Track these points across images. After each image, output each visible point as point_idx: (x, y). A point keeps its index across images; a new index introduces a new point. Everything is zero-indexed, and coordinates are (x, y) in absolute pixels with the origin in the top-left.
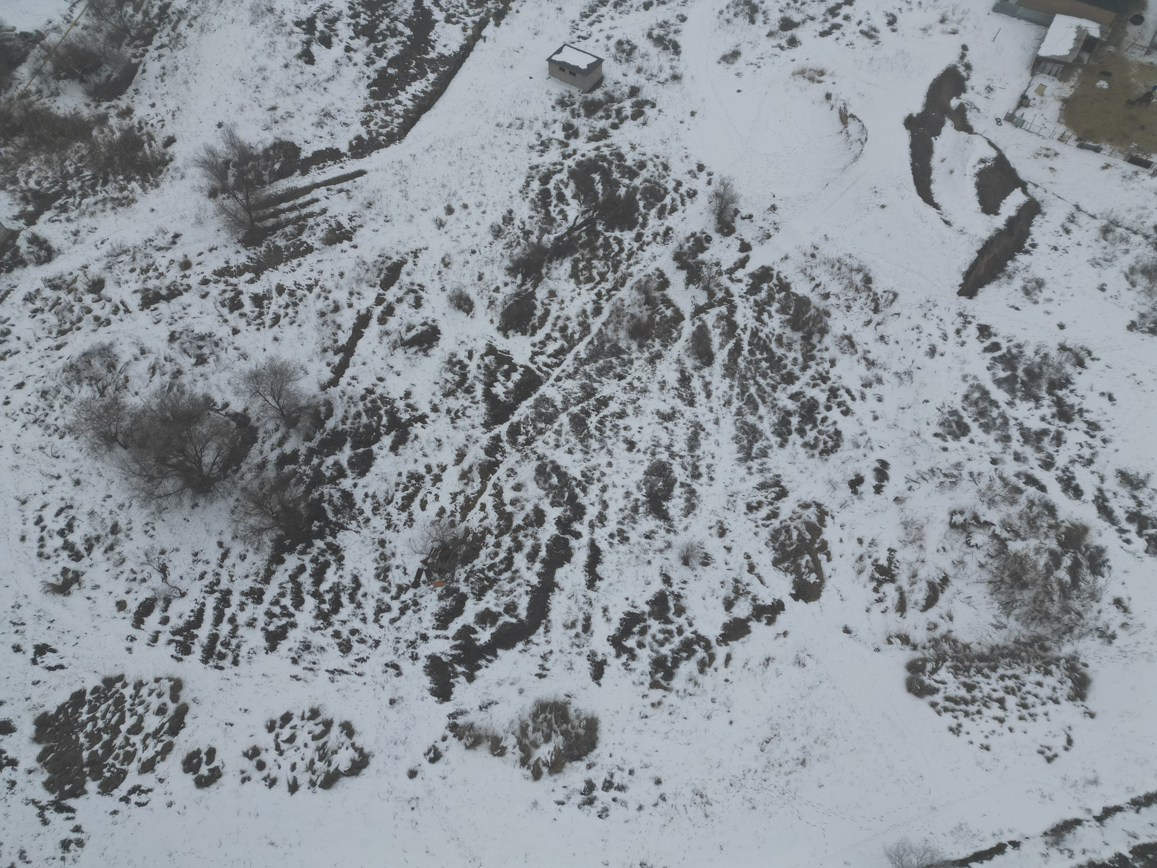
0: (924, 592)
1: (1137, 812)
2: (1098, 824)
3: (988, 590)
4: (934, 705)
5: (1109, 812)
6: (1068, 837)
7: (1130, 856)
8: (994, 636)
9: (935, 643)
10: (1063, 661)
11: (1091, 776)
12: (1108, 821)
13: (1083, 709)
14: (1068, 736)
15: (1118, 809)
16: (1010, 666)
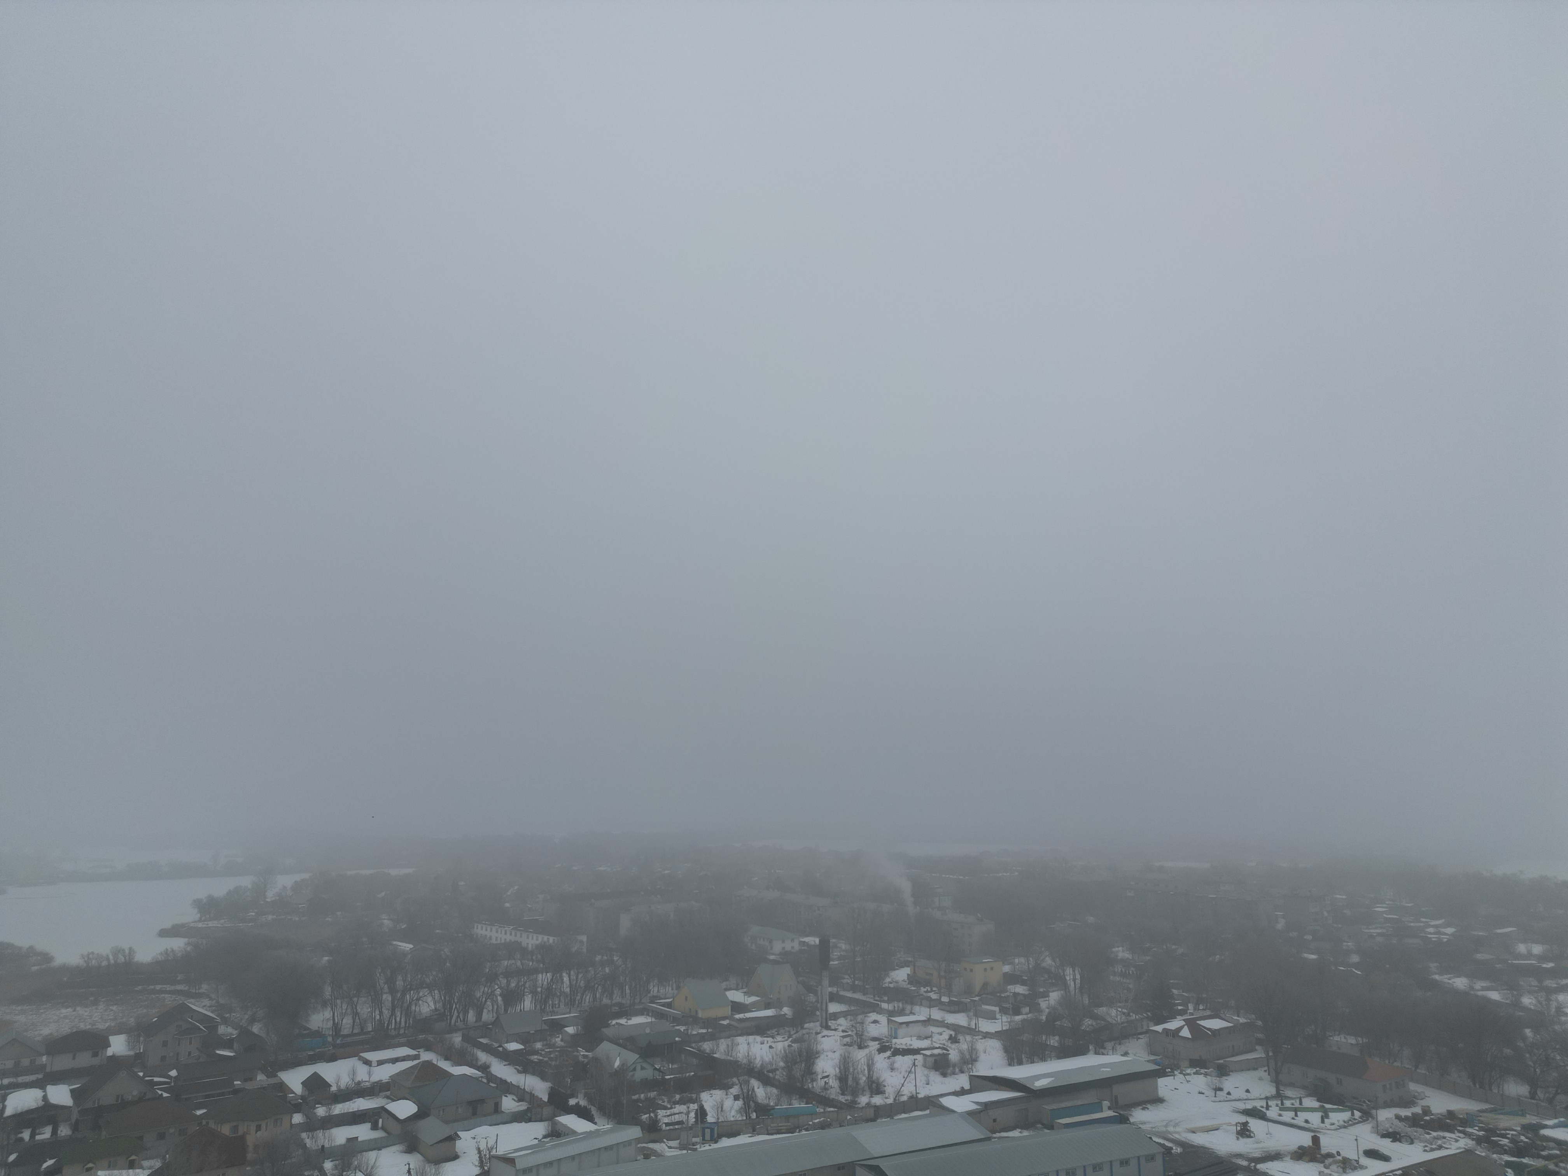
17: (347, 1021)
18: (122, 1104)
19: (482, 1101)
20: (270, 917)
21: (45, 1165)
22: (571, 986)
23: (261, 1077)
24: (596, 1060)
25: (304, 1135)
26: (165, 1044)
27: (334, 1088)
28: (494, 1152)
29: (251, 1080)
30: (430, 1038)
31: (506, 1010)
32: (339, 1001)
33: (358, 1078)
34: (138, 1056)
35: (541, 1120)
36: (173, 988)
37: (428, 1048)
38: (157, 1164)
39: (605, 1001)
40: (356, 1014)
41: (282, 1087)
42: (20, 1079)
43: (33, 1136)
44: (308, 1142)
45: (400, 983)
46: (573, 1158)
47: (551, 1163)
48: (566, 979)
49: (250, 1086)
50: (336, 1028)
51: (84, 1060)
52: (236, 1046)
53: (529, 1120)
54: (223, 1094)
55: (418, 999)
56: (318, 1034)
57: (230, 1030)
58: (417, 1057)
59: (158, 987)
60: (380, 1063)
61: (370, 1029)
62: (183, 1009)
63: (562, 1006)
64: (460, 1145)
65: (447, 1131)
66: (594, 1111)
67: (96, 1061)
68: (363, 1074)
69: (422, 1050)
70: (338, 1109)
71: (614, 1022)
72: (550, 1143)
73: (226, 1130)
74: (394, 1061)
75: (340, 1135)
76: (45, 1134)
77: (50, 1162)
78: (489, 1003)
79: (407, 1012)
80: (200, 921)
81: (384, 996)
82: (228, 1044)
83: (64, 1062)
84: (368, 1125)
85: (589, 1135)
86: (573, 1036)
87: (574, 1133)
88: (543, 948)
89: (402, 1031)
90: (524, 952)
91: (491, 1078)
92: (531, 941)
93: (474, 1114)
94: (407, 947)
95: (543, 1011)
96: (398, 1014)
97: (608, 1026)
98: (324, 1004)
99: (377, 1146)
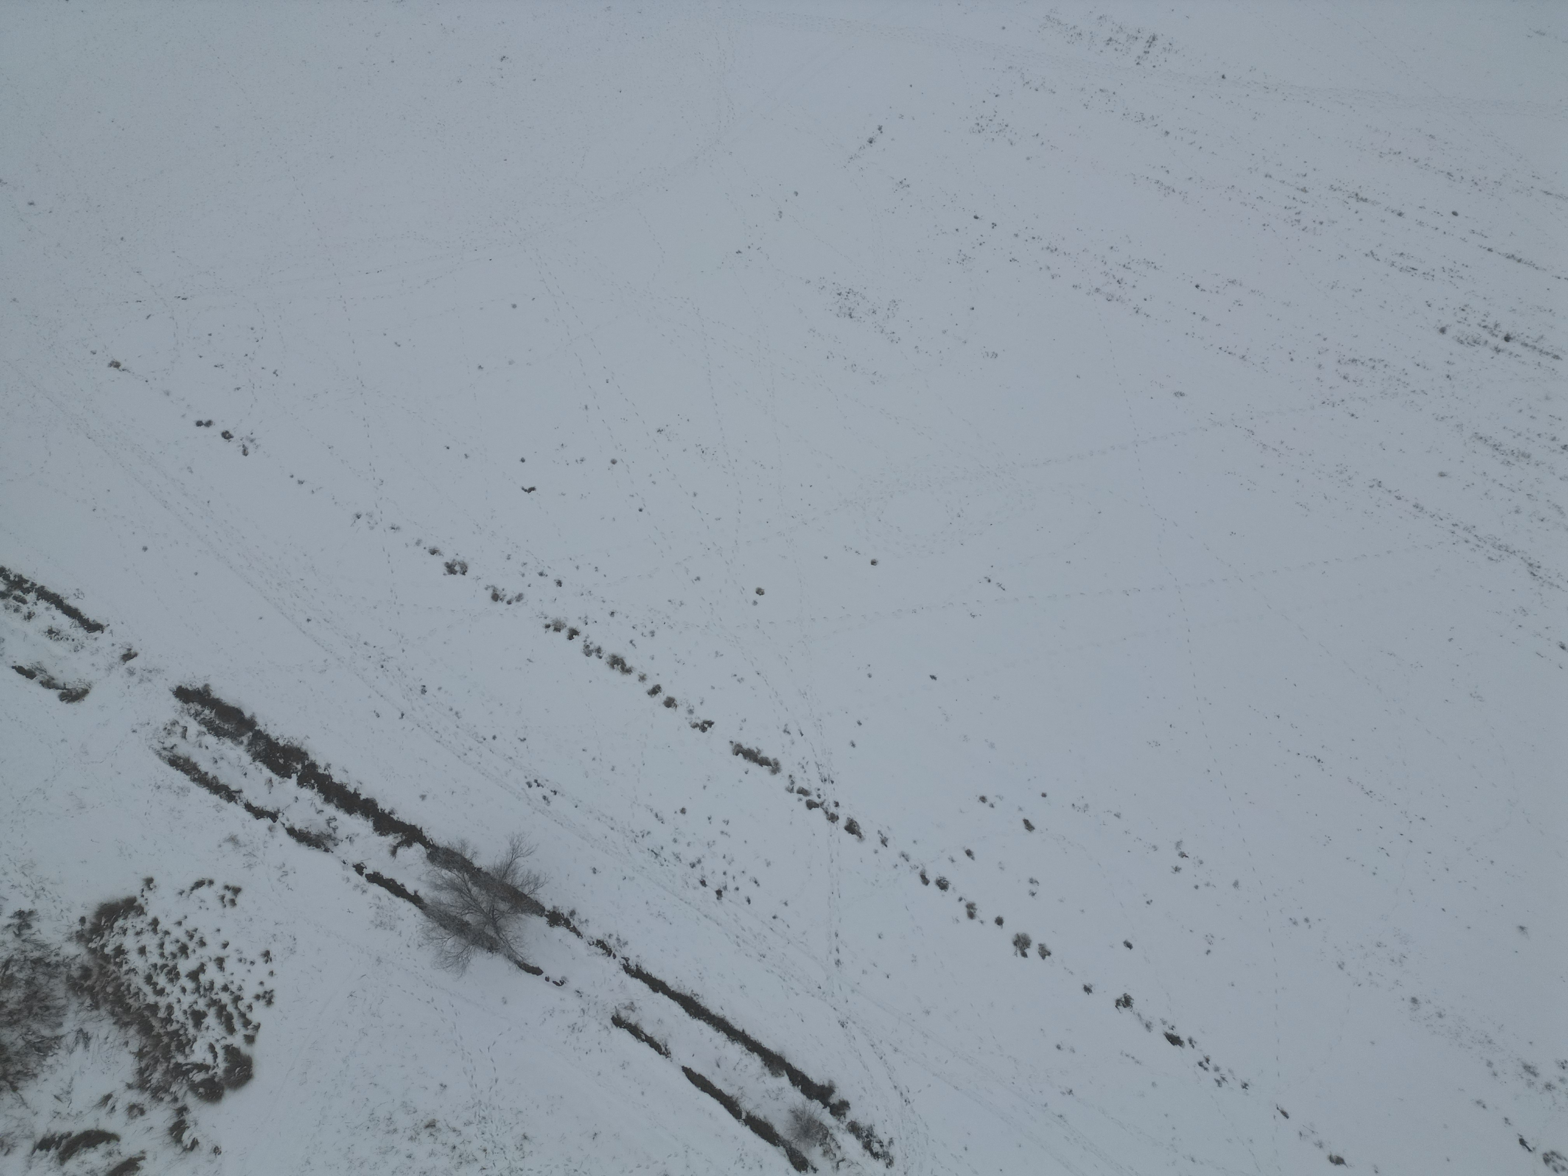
0: (83, 1157)
1: (240, 791)
2: (280, 815)
3: (31, 1083)
4: (250, 1040)
5: (259, 813)
6: (314, 831)
7: (294, 776)
8: (103, 1035)
9: (157, 1093)
10: (92, 945)
11: (229, 846)
12: (270, 808)
13: (147, 894)
14: (193, 889)
15: (249, 807)
16: (137, 994)
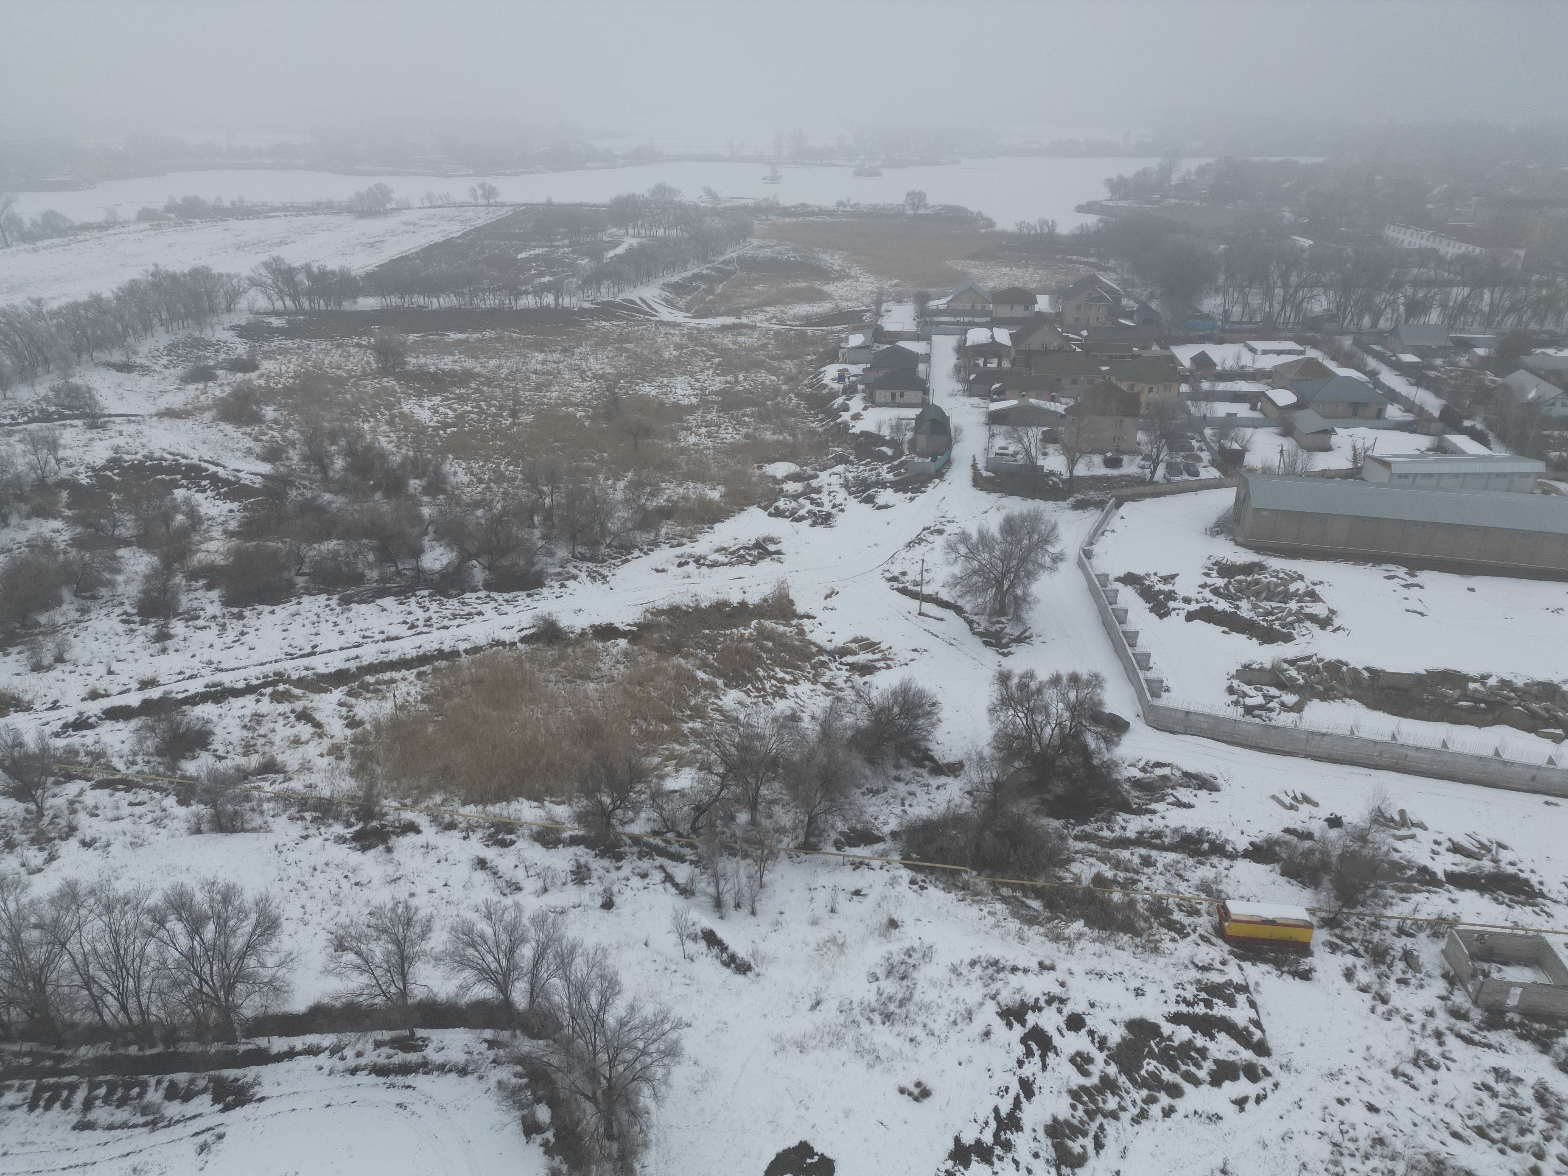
17: (1237, 310)
18: (1045, 352)
19: (1365, 404)
20: (1173, 201)
21: (994, 387)
22: (1491, 305)
23: (1155, 348)
24: (1506, 387)
25: (1189, 403)
26: (1078, 308)
27: (1219, 368)
28: (1369, 453)
29: (1147, 348)
30: (1319, 336)
31: (1407, 321)
32: (1231, 290)
33: (1242, 363)
34: (1058, 314)
35: (1427, 434)
36: (1086, 260)
37: (1315, 345)
38: (1072, 402)
39: (1533, 326)
40: (1246, 304)
41: (1172, 359)
42: (976, 320)
43: (985, 363)
44: (1192, 409)
45: (1294, 279)
46: (1457, 475)
47: (1430, 475)
48: (1487, 296)
49: (1146, 353)
50: (1226, 314)
51: (1019, 311)
52: (1135, 317)
53: (1414, 431)
54: (1123, 357)
55: (1312, 297)
56: (1208, 317)
57: (1131, 303)
58: (1302, 353)
59: (1074, 258)
60: (1265, 352)
61: (1258, 319)
62: (1094, 280)
63: (1476, 324)
64: (1334, 440)
65: (1324, 424)
66: (1491, 436)
67: (1027, 314)
68: (1247, 360)
69: (1308, 347)
70: (1221, 386)
71: (1539, 351)
72: (1432, 456)
73: (1124, 386)
74: (1279, 353)
75: (1222, 409)
76: (993, 364)
77: (997, 385)
78: (1389, 311)
79: (1298, 309)
80: (1110, 200)
81: (1277, 290)
82: (1130, 315)
83: (1004, 311)
84: (1248, 405)
85: (1479, 458)
86: (1483, 359)
87: (1463, 452)
88: (1464, 259)
89: (1290, 326)
90: (1441, 261)
91: (1378, 384)
92: (1451, 249)
93: (1355, 414)
94: (1306, 242)
95: (1451, 327)
96: (1289, 309)
97: (1529, 353)
98: (1217, 291)
99: (1254, 424)
